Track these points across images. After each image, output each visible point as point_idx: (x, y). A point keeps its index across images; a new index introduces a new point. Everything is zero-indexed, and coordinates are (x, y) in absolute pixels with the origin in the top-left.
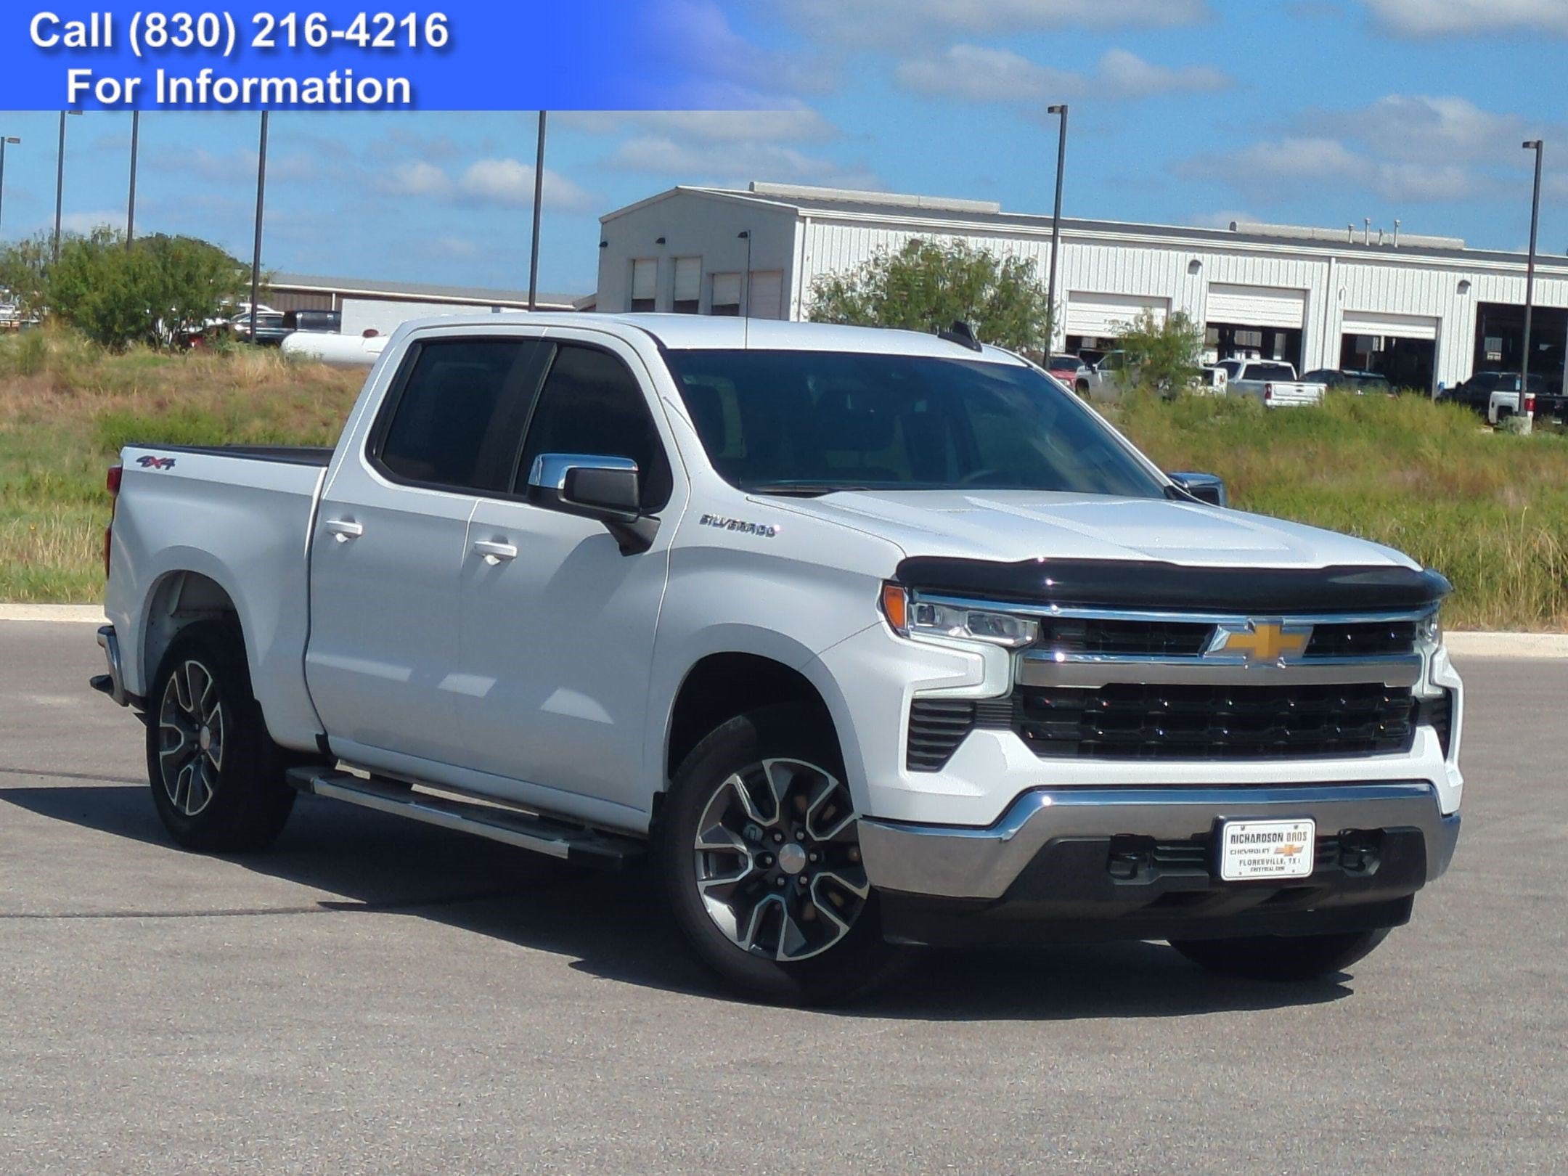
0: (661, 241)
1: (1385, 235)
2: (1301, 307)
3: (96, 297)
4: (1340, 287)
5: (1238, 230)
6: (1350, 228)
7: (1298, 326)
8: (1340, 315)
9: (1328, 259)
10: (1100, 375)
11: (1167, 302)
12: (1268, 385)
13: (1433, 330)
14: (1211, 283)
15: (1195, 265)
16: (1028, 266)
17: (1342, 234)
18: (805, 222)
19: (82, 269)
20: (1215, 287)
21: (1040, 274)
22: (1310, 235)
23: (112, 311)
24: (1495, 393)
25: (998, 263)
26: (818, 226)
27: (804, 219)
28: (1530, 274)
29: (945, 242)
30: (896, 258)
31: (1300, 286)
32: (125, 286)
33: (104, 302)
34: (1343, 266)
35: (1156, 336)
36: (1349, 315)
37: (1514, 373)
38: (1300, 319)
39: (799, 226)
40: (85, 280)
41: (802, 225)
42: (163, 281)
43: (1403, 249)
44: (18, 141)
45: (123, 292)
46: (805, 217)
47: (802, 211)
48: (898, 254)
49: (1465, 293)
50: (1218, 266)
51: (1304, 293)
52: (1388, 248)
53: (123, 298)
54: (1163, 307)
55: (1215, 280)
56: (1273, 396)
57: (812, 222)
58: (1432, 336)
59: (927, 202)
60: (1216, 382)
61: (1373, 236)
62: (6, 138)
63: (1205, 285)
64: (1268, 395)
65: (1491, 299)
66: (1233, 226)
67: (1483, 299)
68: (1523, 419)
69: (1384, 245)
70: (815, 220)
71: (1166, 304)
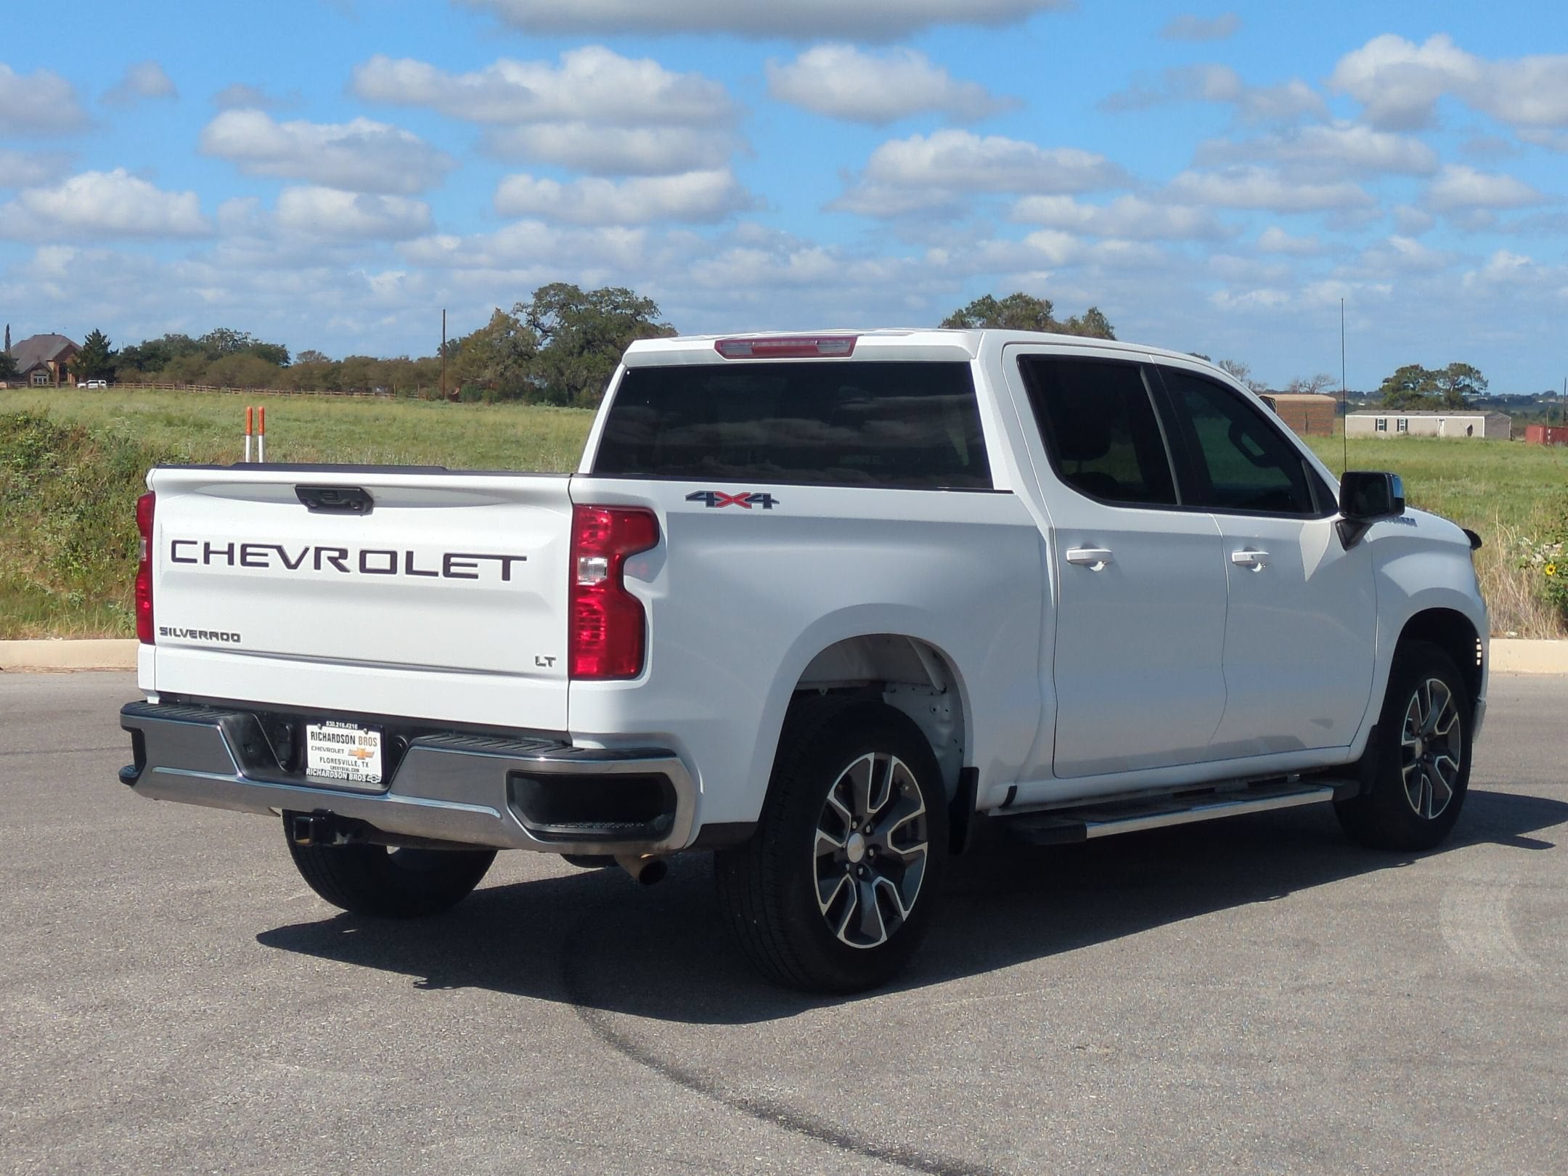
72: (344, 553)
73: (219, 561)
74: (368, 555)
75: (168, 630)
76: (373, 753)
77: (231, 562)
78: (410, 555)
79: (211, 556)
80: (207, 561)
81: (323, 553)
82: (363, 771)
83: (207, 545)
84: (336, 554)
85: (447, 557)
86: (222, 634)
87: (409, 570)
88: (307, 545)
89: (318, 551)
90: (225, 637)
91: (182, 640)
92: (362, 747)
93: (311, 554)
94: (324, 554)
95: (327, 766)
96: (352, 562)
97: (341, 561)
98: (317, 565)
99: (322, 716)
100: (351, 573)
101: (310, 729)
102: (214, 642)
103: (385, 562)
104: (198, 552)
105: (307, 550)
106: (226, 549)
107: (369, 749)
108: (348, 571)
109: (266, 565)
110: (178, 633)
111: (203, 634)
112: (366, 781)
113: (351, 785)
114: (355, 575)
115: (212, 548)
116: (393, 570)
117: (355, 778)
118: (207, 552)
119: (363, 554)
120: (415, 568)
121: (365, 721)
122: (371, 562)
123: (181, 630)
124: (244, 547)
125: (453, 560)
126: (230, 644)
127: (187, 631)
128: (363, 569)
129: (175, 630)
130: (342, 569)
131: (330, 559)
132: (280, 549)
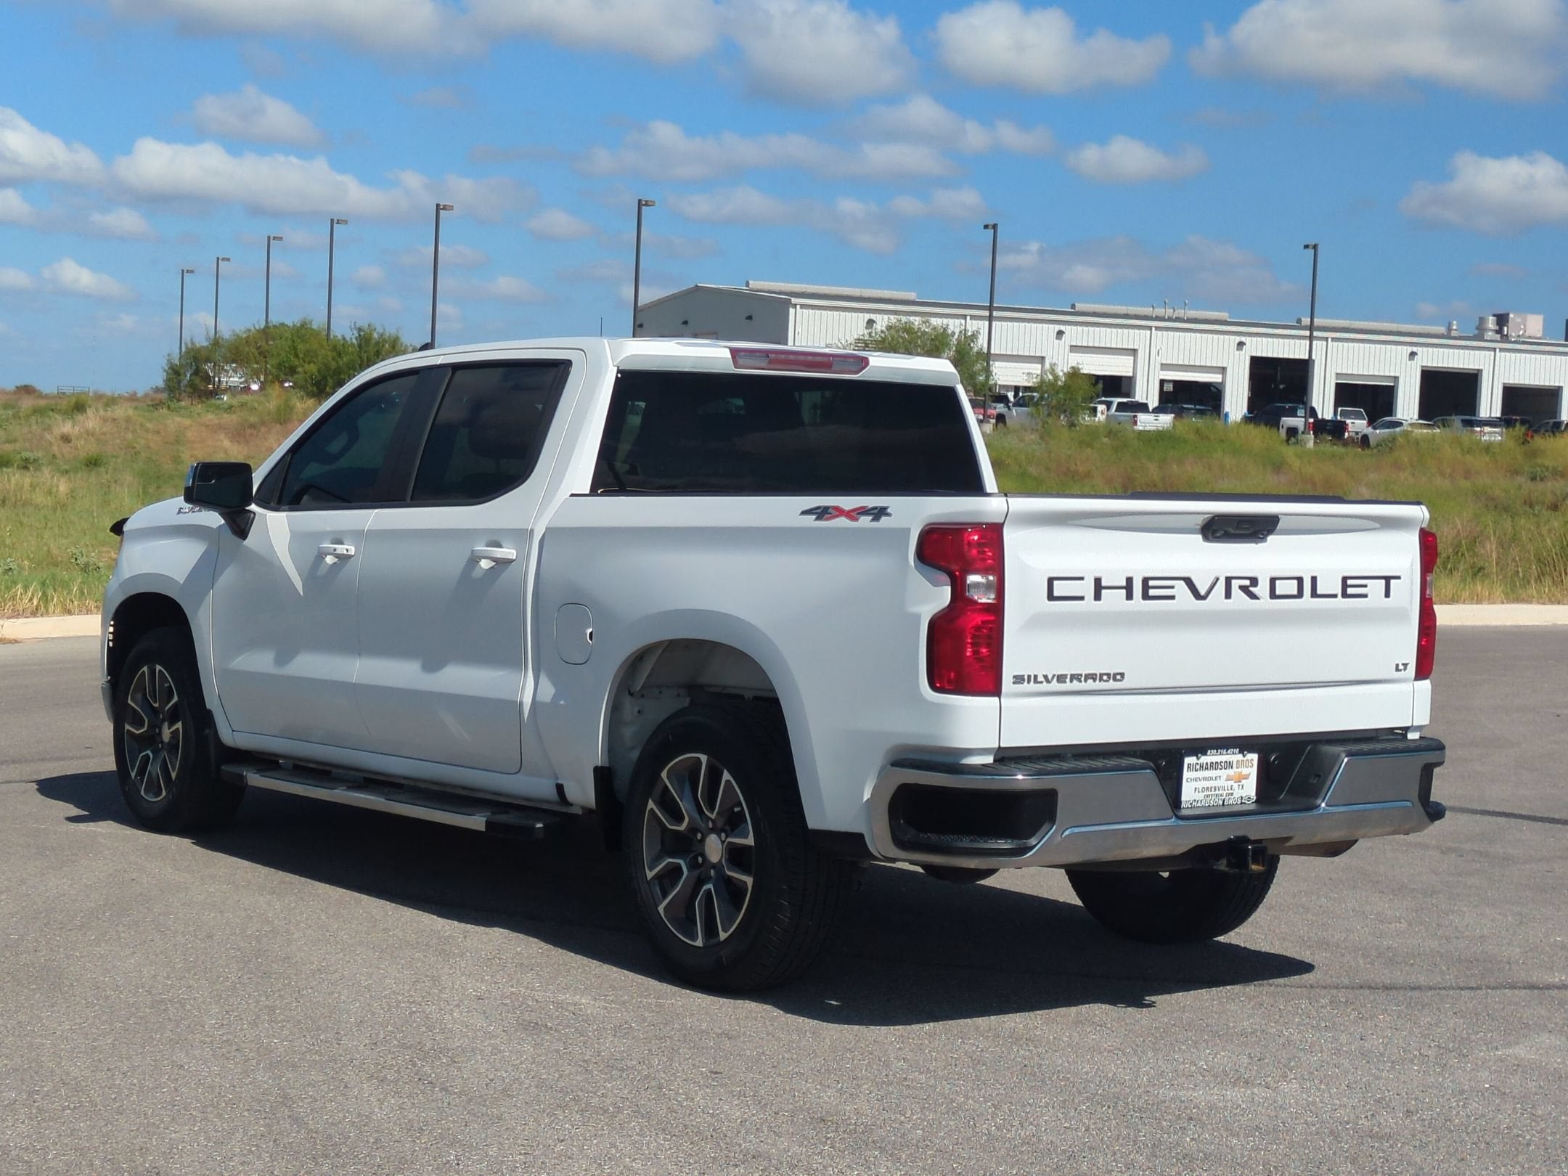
0: (685, 323)
1: (1176, 312)
2: (1132, 361)
3: (313, 368)
4: (1158, 348)
5: (1077, 309)
6: (1153, 307)
7: (1131, 374)
8: (1158, 366)
9: (1150, 328)
10: (1014, 411)
11: (1042, 360)
12: (1135, 416)
13: (1220, 376)
14: (1071, 346)
15: (1060, 333)
16: (974, 336)
17: (1147, 311)
18: (796, 308)
19: (295, 348)
20: (1074, 348)
21: (982, 342)
22: (1125, 312)
23: (325, 378)
24: (1283, 419)
25: (953, 333)
26: (804, 311)
27: (795, 306)
28: (1311, 338)
29: (917, 321)
30: (882, 332)
31: (1131, 347)
32: (333, 359)
33: (319, 371)
34: (1160, 333)
35: (1060, 383)
36: (1165, 367)
37: (1295, 405)
38: (1131, 370)
39: (792, 311)
40: (297, 356)
41: (794, 310)
42: (361, 357)
43: (1190, 321)
44: (228, 260)
45: (333, 365)
46: (796, 305)
47: (794, 300)
48: (884, 329)
49: (1242, 350)
50: (1075, 334)
51: (1134, 352)
52: (1178, 320)
53: (333, 368)
54: (1038, 363)
55: (1074, 344)
56: (1139, 423)
57: (801, 308)
58: (1220, 380)
59: (868, 293)
60: (1099, 415)
61: (1169, 312)
62: (220, 258)
63: (1067, 349)
64: (1135, 423)
65: (1259, 354)
66: (1073, 306)
67: (1254, 354)
68: (1308, 436)
69: (1176, 318)
70: (803, 306)
71: (1040, 361)
72: (1254, 581)
73: (1114, 599)
74: (1277, 582)
75: (1026, 677)
76: (1249, 775)
77: (1130, 596)
78: (1314, 579)
79: (1104, 592)
80: (1098, 597)
81: (1234, 582)
82: (1238, 793)
83: (1098, 581)
84: (1247, 583)
85: (1345, 579)
86: (1101, 675)
87: (1314, 594)
88: (1217, 575)
89: (1229, 580)
90: (1105, 678)
91: (1045, 687)
92: (1239, 770)
93: (1222, 583)
94: (1235, 584)
95: (1200, 796)
96: (1262, 589)
97: (1251, 589)
98: (1228, 595)
99: (1200, 746)
100: (1262, 600)
101: (1188, 760)
102: (1090, 685)
103: (1292, 587)
104: (1087, 588)
105: (1218, 579)
106: (1124, 584)
107: (1245, 771)
108: (1258, 598)
109: (1172, 597)
110: (1041, 678)
111: (1075, 677)
112: (1242, 803)
113: (1225, 810)
114: (1265, 602)
115: (1104, 583)
116: (1300, 594)
117: (1230, 802)
118: (1099, 586)
119: (1273, 581)
120: (1319, 592)
121: (1243, 744)
122: (1281, 588)
123: (1046, 677)
124: (1145, 581)
125: (1349, 582)
126: (1112, 684)
127: (1054, 676)
128: (1273, 595)
129: (1036, 677)
130: (1253, 596)
131: (1242, 588)
132: (1188, 581)
